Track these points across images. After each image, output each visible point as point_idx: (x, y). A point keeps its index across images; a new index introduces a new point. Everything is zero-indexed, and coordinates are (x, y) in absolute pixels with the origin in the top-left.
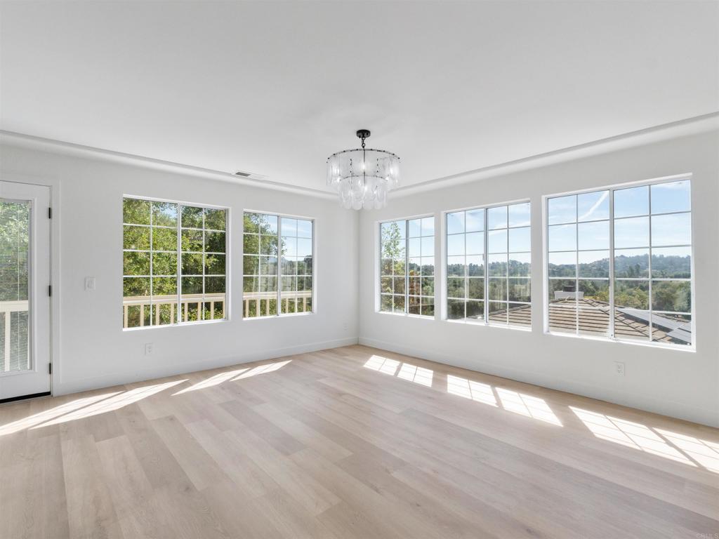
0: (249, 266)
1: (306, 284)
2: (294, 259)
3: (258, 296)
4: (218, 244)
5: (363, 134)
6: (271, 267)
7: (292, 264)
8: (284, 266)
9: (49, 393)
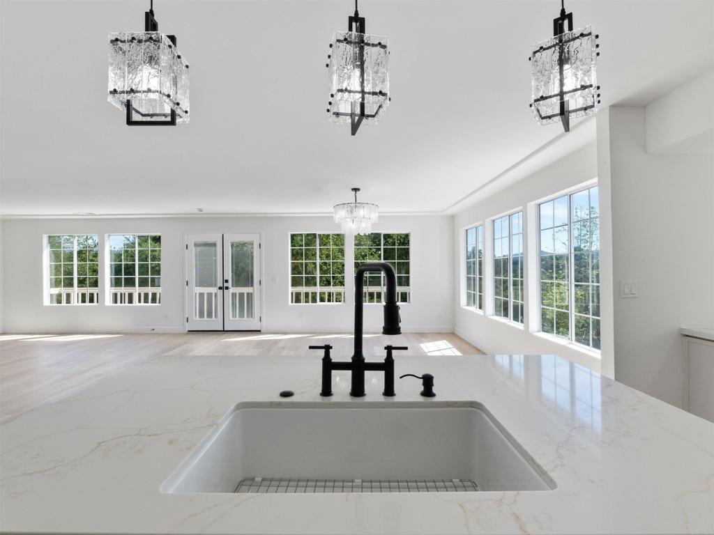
5: (356, 190)
9: (260, 331)
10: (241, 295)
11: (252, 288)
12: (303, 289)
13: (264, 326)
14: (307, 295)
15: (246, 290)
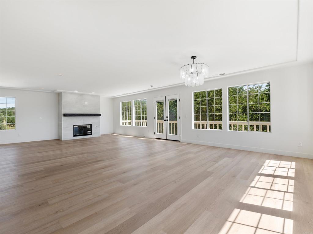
9: (180, 141)
10: (173, 124)
11: (176, 121)
12: (201, 122)
13: (182, 139)
14: (203, 125)
15: (174, 122)
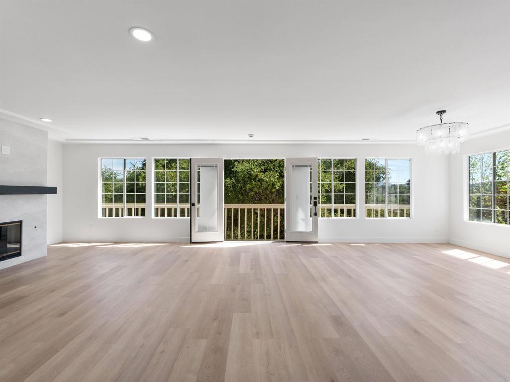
0: (368, 189)
1: (406, 201)
2: (398, 183)
3: (373, 206)
4: (350, 176)
5: (441, 113)
6: (380, 189)
7: (395, 186)
8: (390, 188)
